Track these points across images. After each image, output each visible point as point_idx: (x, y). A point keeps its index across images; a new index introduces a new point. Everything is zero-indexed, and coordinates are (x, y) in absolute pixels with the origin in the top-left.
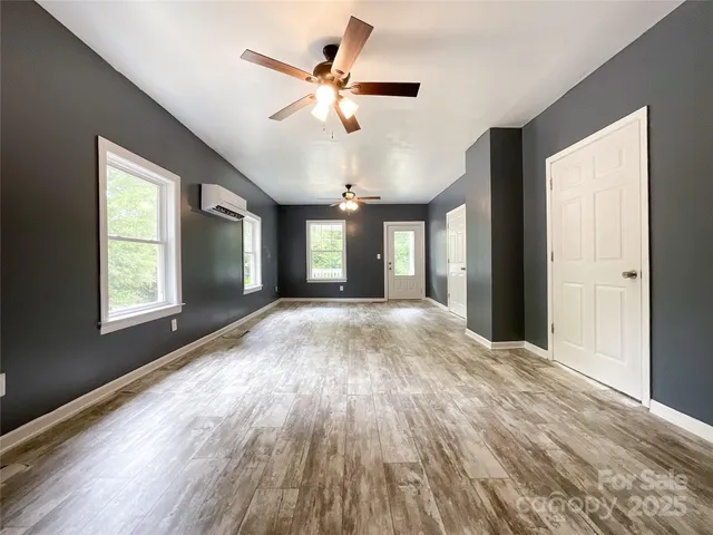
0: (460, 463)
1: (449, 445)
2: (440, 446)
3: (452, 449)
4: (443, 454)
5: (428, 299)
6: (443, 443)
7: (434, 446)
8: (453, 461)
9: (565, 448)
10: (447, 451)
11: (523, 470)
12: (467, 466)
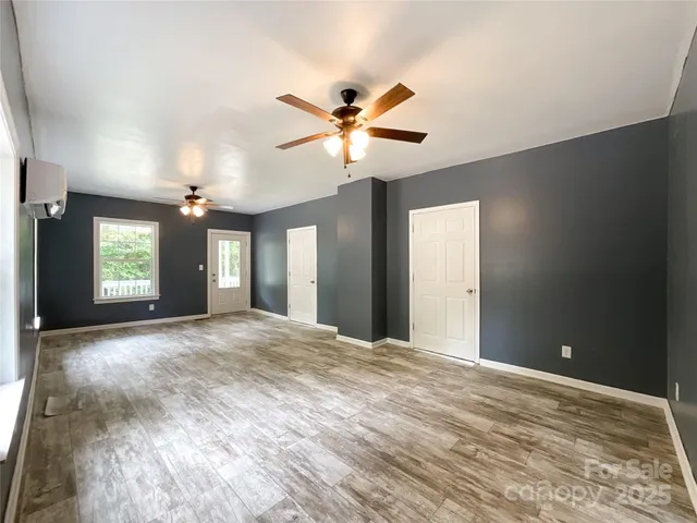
0: (318, 478)
1: (302, 466)
2: (295, 471)
3: (306, 468)
4: (301, 476)
5: (253, 310)
6: (295, 466)
7: (291, 473)
8: (313, 479)
9: (372, 429)
10: (304, 472)
11: (358, 460)
12: (324, 477)
